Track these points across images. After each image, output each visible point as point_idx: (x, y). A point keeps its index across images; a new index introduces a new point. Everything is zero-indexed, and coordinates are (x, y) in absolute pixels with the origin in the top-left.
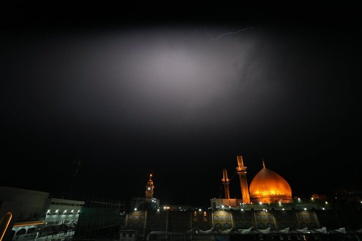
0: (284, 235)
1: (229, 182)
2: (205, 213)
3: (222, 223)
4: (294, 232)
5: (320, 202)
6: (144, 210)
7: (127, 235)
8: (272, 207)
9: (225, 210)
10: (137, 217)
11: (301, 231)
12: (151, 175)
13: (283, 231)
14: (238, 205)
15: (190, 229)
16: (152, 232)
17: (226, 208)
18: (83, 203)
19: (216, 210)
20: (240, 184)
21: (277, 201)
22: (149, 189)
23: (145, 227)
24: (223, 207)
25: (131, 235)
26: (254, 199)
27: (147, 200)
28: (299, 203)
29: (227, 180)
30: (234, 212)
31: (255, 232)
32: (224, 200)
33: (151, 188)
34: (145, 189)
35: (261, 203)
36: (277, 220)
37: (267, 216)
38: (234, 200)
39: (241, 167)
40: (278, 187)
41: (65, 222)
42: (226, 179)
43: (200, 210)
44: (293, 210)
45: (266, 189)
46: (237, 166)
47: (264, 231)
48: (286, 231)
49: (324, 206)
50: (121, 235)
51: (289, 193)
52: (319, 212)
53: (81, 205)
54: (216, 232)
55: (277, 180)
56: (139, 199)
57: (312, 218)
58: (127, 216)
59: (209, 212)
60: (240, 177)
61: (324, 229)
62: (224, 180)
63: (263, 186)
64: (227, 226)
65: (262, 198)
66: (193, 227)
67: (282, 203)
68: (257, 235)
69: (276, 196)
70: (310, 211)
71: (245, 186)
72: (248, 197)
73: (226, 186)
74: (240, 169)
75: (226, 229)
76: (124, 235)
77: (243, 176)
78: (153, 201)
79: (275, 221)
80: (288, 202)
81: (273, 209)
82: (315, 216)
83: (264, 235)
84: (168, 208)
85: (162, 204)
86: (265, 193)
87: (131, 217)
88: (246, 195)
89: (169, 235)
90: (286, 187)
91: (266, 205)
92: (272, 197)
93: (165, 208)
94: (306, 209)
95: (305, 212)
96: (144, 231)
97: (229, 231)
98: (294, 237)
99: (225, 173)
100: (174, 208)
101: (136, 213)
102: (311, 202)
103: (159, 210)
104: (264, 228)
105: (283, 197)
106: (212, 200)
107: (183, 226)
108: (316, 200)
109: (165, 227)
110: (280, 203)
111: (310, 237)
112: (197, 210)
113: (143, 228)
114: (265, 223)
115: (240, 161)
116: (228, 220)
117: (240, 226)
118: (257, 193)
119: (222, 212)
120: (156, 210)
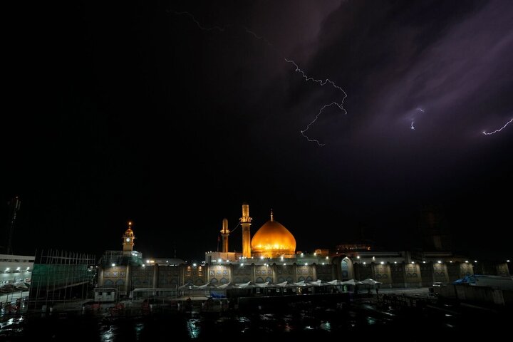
0: (281, 288)
1: (229, 233)
2: (200, 268)
3: (219, 278)
4: (291, 285)
5: (321, 257)
6: (126, 265)
7: (105, 294)
8: (274, 263)
9: (223, 265)
10: (115, 274)
11: (297, 284)
12: (130, 223)
13: (280, 285)
14: (236, 258)
15: (182, 285)
16: (136, 290)
17: (224, 263)
18: (33, 258)
19: (212, 264)
20: (242, 236)
21: (279, 256)
22: (128, 240)
23: (126, 284)
24: (220, 261)
25: (109, 294)
26: (255, 253)
27: (125, 253)
28: (302, 258)
29: (227, 231)
30: (233, 267)
31: (254, 286)
32: (221, 253)
33: (131, 239)
34: (123, 240)
35: (262, 258)
36: (277, 274)
37: (267, 271)
38: (232, 254)
39: (245, 218)
40: (283, 242)
41: (10, 281)
42: (225, 231)
43: (195, 265)
44: (294, 265)
45: (270, 242)
46: (241, 216)
47: (262, 285)
48: (284, 284)
49: (325, 261)
50: (96, 294)
51: (293, 247)
52: (318, 267)
53: (30, 261)
54: (212, 287)
55: (283, 233)
56: (114, 252)
57: (311, 272)
58: (102, 273)
59: (205, 268)
60: (243, 229)
61: (319, 281)
62: (223, 231)
63: (267, 240)
64: (223, 280)
65: (264, 252)
66: (185, 283)
67: (284, 258)
68: (255, 289)
69: (279, 251)
70: (310, 266)
71: (248, 239)
72: (250, 252)
73: (225, 238)
74: (244, 220)
75: (222, 283)
76: (101, 294)
77: (246, 229)
78: (133, 254)
79: (274, 277)
80: (290, 256)
81: (274, 264)
82: (314, 270)
83: (262, 289)
84: (152, 262)
85: (144, 257)
86: (268, 247)
87: (108, 274)
88: (247, 249)
89: (157, 292)
90: (292, 242)
91: (267, 260)
92: (274, 251)
93: (148, 262)
94: (306, 264)
95: (306, 266)
96: (126, 288)
97: (225, 285)
98: (289, 290)
99: (225, 224)
100: (160, 262)
101: (114, 269)
102: (313, 257)
103: (143, 265)
104: (263, 282)
105: (286, 252)
106: (208, 254)
107: (174, 281)
108: (318, 255)
109: (151, 283)
110: (282, 258)
111: (305, 289)
112: (191, 265)
113: (124, 285)
114: (264, 278)
115: (246, 211)
116: (225, 275)
117: (237, 280)
118: (259, 246)
119: (220, 267)
120: (140, 266)
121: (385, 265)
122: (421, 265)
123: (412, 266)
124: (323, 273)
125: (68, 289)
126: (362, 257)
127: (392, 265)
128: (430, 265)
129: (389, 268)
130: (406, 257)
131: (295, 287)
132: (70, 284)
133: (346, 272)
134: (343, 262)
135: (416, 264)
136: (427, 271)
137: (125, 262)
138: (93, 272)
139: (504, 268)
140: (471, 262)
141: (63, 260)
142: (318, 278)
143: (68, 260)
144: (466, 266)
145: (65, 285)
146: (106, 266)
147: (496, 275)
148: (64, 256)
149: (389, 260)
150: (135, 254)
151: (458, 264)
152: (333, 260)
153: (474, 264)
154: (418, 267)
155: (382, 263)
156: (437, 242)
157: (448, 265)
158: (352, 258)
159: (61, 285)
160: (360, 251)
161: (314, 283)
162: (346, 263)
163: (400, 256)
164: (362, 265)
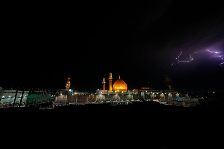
0: (121, 102)
2: (94, 95)
3: (100, 99)
4: (125, 101)
6: (66, 95)
8: (120, 94)
9: (102, 94)
10: (62, 98)
11: (127, 101)
12: (69, 79)
14: (107, 92)
16: (70, 104)
19: (98, 94)
20: (109, 84)
21: (122, 91)
22: (68, 85)
23: (66, 102)
24: (101, 93)
26: (114, 90)
27: (66, 90)
28: (129, 92)
29: (105, 82)
30: (106, 95)
31: (112, 102)
32: (102, 90)
34: (66, 85)
35: (116, 92)
36: (120, 97)
37: (117, 97)
38: (106, 90)
39: (111, 78)
40: (123, 86)
42: (104, 82)
43: (92, 94)
44: (126, 94)
45: (119, 87)
46: (109, 77)
47: (115, 101)
48: (122, 101)
49: (136, 93)
51: (126, 88)
52: (134, 95)
53: (27, 93)
55: (123, 83)
56: (62, 89)
57: (131, 97)
58: (57, 98)
59: (96, 95)
60: (110, 82)
61: (134, 100)
62: (103, 82)
63: (118, 85)
64: (102, 100)
65: (117, 90)
66: (88, 101)
68: (113, 103)
69: (122, 89)
70: (131, 95)
71: (111, 85)
73: (104, 85)
74: (110, 79)
79: (119, 98)
80: (125, 91)
82: (132, 96)
83: (115, 103)
84: (77, 93)
85: (74, 92)
86: (118, 88)
87: (59, 98)
88: (111, 89)
89: (78, 104)
90: (126, 86)
92: (120, 90)
93: (75, 93)
94: (130, 94)
95: (130, 95)
96: (66, 103)
97: (102, 102)
98: (124, 103)
99: (104, 79)
100: (80, 93)
101: (62, 96)
102: (132, 92)
103: (73, 94)
104: (115, 100)
105: (124, 90)
106: (97, 90)
107: (84, 100)
108: (134, 91)
109: (76, 101)
110: (122, 92)
111: (129, 103)
112: (90, 94)
113: (65, 102)
114: (116, 99)
115: (111, 75)
116: (103, 98)
117: (107, 100)
118: (115, 88)
119: (101, 95)
120: (71, 95)
121: (154, 94)
122: (165, 94)
123: (162, 95)
124: (135, 97)
125: (42, 104)
126: (148, 92)
127: (156, 94)
128: (167, 94)
129: (155, 95)
130: (161, 92)
131: (126, 102)
132: (43, 102)
133: (142, 97)
134: (141, 93)
135: (163, 94)
136: (167, 96)
137: (66, 93)
138: (53, 97)
139: (187, 95)
140: (178, 93)
141: (41, 92)
142: (134, 99)
143: (43, 93)
144: (177, 95)
145: (41, 102)
146: (58, 95)
147: (185, 97)
148: (41, 91)
149: (156, 93)
150: (70, 90)
151: (175, 94)
152: (138, 93)
153: (179, 94)
154: (164, 95)
155: (153, 94)
156: (170, 87)
157: (172, 94)
158: (145, 92)
159: (39, 102)
160: (147, 90)
161: (132, 100)
162: (143, 94)
163: (159, 91)
164: (147, 94)
